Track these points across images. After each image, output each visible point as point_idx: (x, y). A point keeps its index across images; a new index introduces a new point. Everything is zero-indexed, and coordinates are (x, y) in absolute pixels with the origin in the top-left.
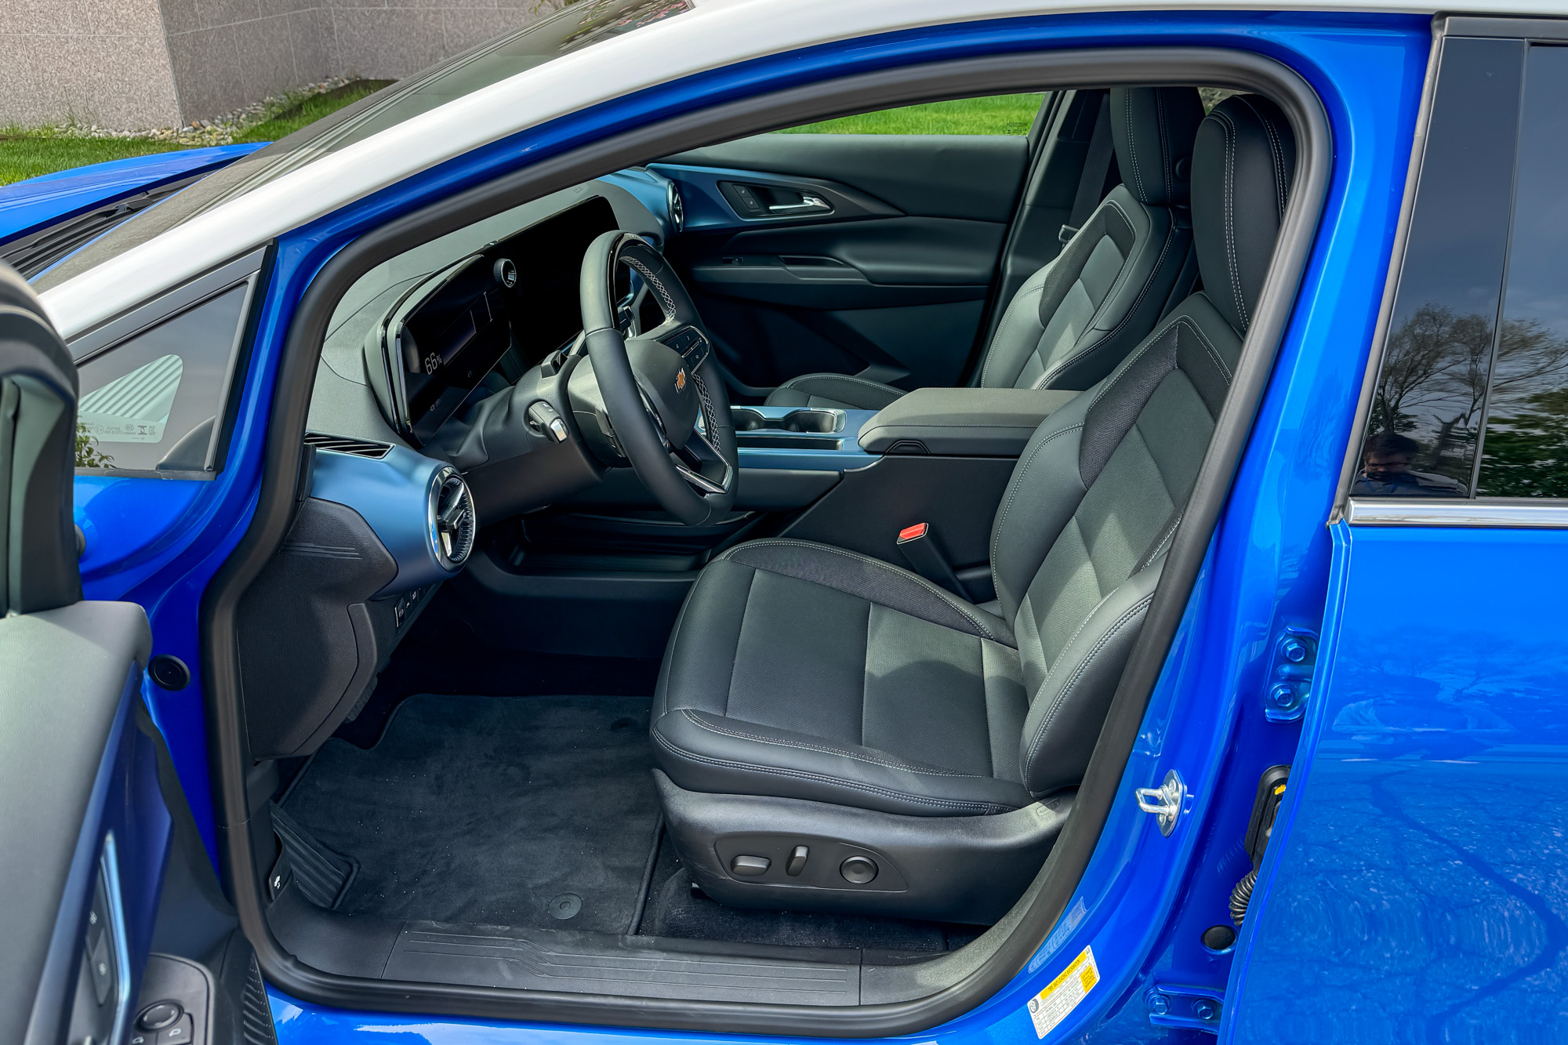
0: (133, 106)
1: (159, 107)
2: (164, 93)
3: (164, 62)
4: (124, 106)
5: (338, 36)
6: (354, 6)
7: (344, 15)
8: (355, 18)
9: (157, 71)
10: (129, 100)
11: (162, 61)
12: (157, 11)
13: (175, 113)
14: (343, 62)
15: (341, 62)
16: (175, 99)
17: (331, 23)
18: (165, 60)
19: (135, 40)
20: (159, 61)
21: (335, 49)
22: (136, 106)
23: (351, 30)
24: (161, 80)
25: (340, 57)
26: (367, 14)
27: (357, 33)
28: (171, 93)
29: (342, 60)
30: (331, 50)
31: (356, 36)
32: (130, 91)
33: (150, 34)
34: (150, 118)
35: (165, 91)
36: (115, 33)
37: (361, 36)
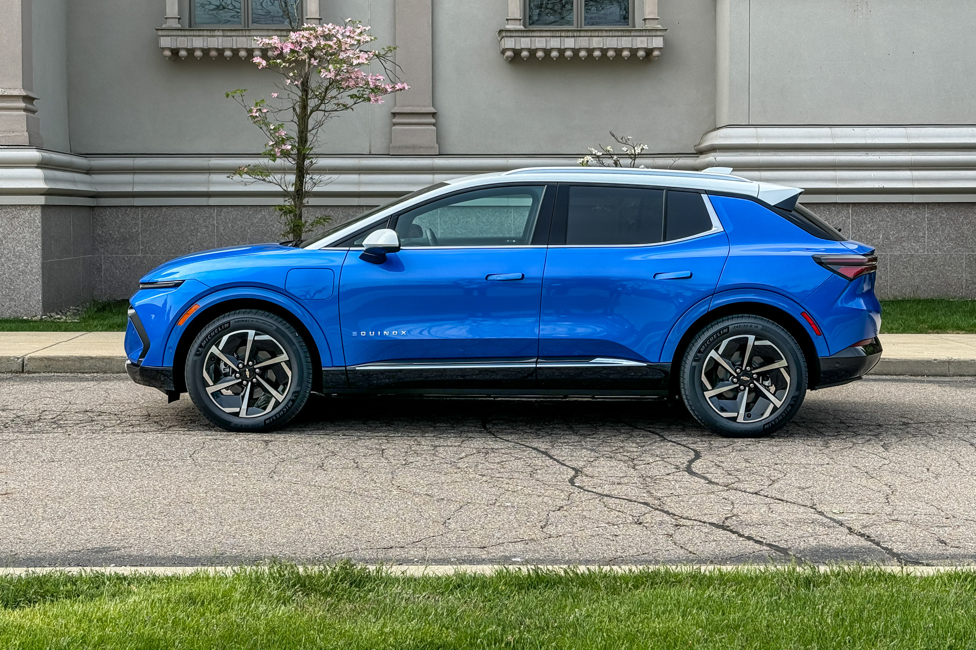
0: (13, 303)
1: (29, 304)
2: (34, 296)
3: (38, 277)
4: (7, 304)
5: (104, 273)
6: (118, 254)
7: (110, 259)
8: (118, 262)
9: (33, 282)
10: (11, 300)
11: (37, 277)
12: (40, 247)
13: (38, 308)
14: (106, 291)
15: (104, 291)
16: (40, 299)
17: (101, 265)
18: (39, 276)
19: (23, 264)
20: (35, 276)
21: (101, 282)
22: (15, 303)
23: (114, 269)
24: (34, 287)
25: (103, 287)
26: (126, 259)
27: (117, 271)
28: (38, 296)
29: (105, 290)
30: (98, 282)
31: (117, 273)
32: (12, 295)
33: (33, 261)
34: (22, 311)
35: (35, 294)
36: (11, 260)
37: (120, 273)
